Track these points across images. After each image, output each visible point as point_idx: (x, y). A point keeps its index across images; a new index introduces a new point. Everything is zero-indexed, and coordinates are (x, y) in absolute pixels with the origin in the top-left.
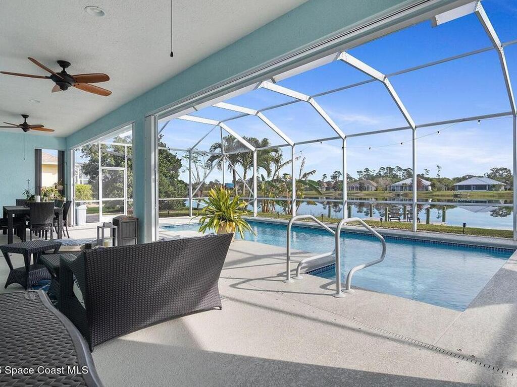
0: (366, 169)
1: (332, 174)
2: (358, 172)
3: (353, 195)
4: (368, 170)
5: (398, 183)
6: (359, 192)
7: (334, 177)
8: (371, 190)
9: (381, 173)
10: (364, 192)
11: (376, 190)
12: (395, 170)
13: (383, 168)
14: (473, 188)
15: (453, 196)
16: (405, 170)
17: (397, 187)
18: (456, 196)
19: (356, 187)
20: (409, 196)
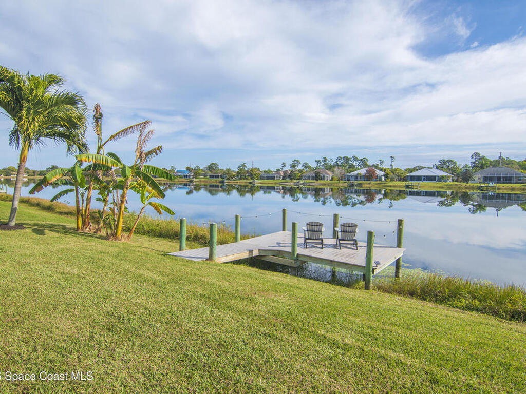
0: (325, 158)
1: (292, 162)
2: (316, 161)
5: (352, 173)
6: (315, 181)
7: (293, 166)
8: (327, 180)
9: (338, 162)
10: (319, 181)
11: (332, 180)
12: (352, 160)
13: (340, 158)
14: (424, 179)
15: (404, 187)
16: (361, 160)
17: (352, 176)
18: (407, 187)
19: (312, 176)
20: (363, 186)
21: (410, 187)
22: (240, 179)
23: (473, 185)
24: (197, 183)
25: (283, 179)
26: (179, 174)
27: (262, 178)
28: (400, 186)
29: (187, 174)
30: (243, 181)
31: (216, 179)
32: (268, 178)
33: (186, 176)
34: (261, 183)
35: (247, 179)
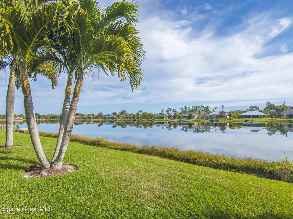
0: (185, 107)
1: (167, 109)
2: (181, 108)
3: (185, 121)
4: (186, 107)
5: (209, 114)
6: (189, 119)
7: (167, 111)
8: (195, 118)
9: (193, 109)
10: (192, 119)
11: (198, 118)
12: (201, 107)
13: (194, 107)
14: (252, 117)
15: (244, 121)
16: (206, 107)
17: (209, 116)
18: (246, 121)
19: (186, 117)
20: (219, 121)
21: (247, 121)
22: (144, 118)
23: (285, 120)
24: (120, 121)
25: (168, 118)
26: (107, 116)
27: (157, 118)
28: (242, 121)
29: (112, 116)
30: (146, 119)
31: (130, 119)
32: (160, 118)
33: (111, 118)
34: (157, 121)
35: (148, 118)
